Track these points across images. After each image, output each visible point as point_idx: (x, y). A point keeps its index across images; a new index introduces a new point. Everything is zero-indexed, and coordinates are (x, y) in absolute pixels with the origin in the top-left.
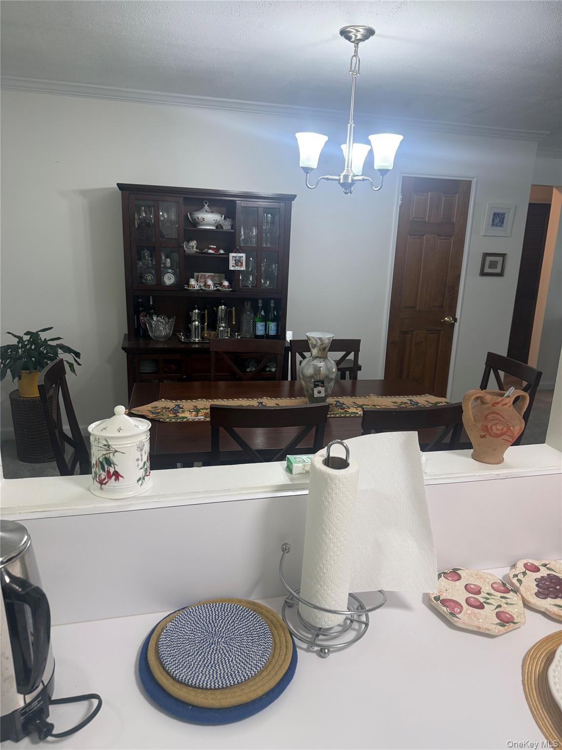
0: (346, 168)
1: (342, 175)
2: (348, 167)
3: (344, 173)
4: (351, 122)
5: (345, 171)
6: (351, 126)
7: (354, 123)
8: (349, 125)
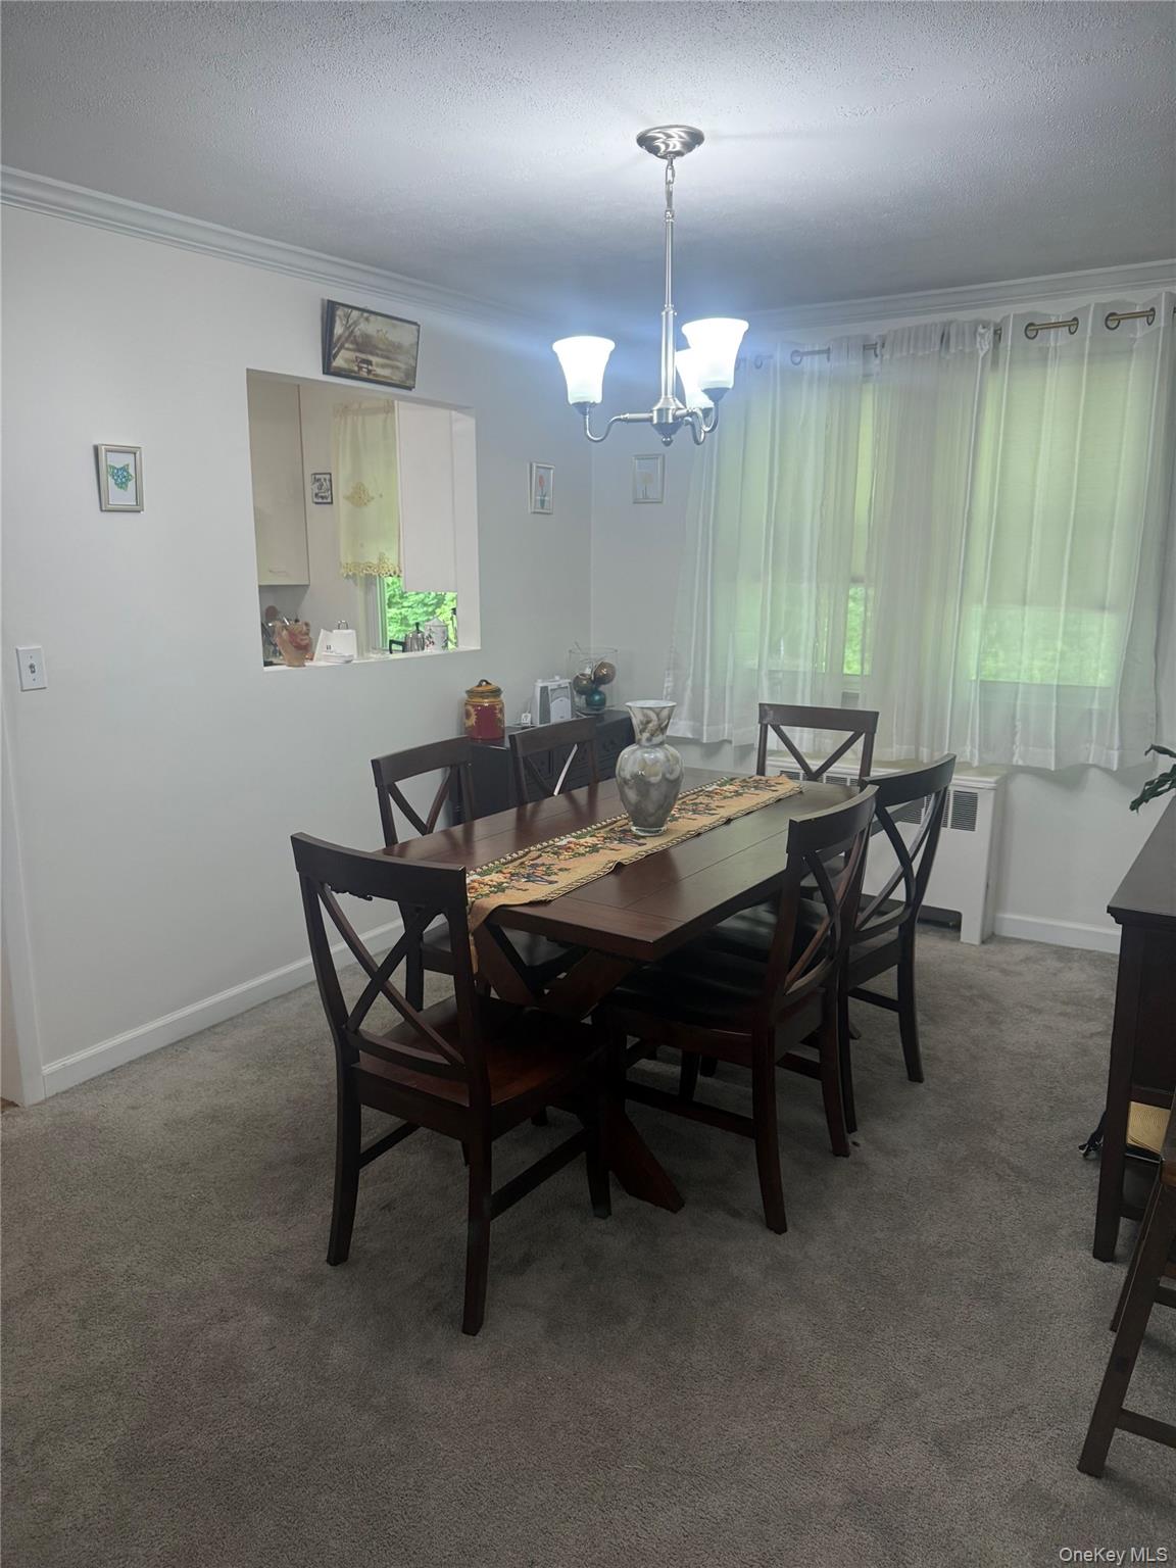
0: (663, 396)
1: (656, 408)
2: (666, 394)
3: (659, 406)
4: (669, 306)
5: (662, 400)
6: (667, 313)
7: (673, 309)
8: (664, 313)
